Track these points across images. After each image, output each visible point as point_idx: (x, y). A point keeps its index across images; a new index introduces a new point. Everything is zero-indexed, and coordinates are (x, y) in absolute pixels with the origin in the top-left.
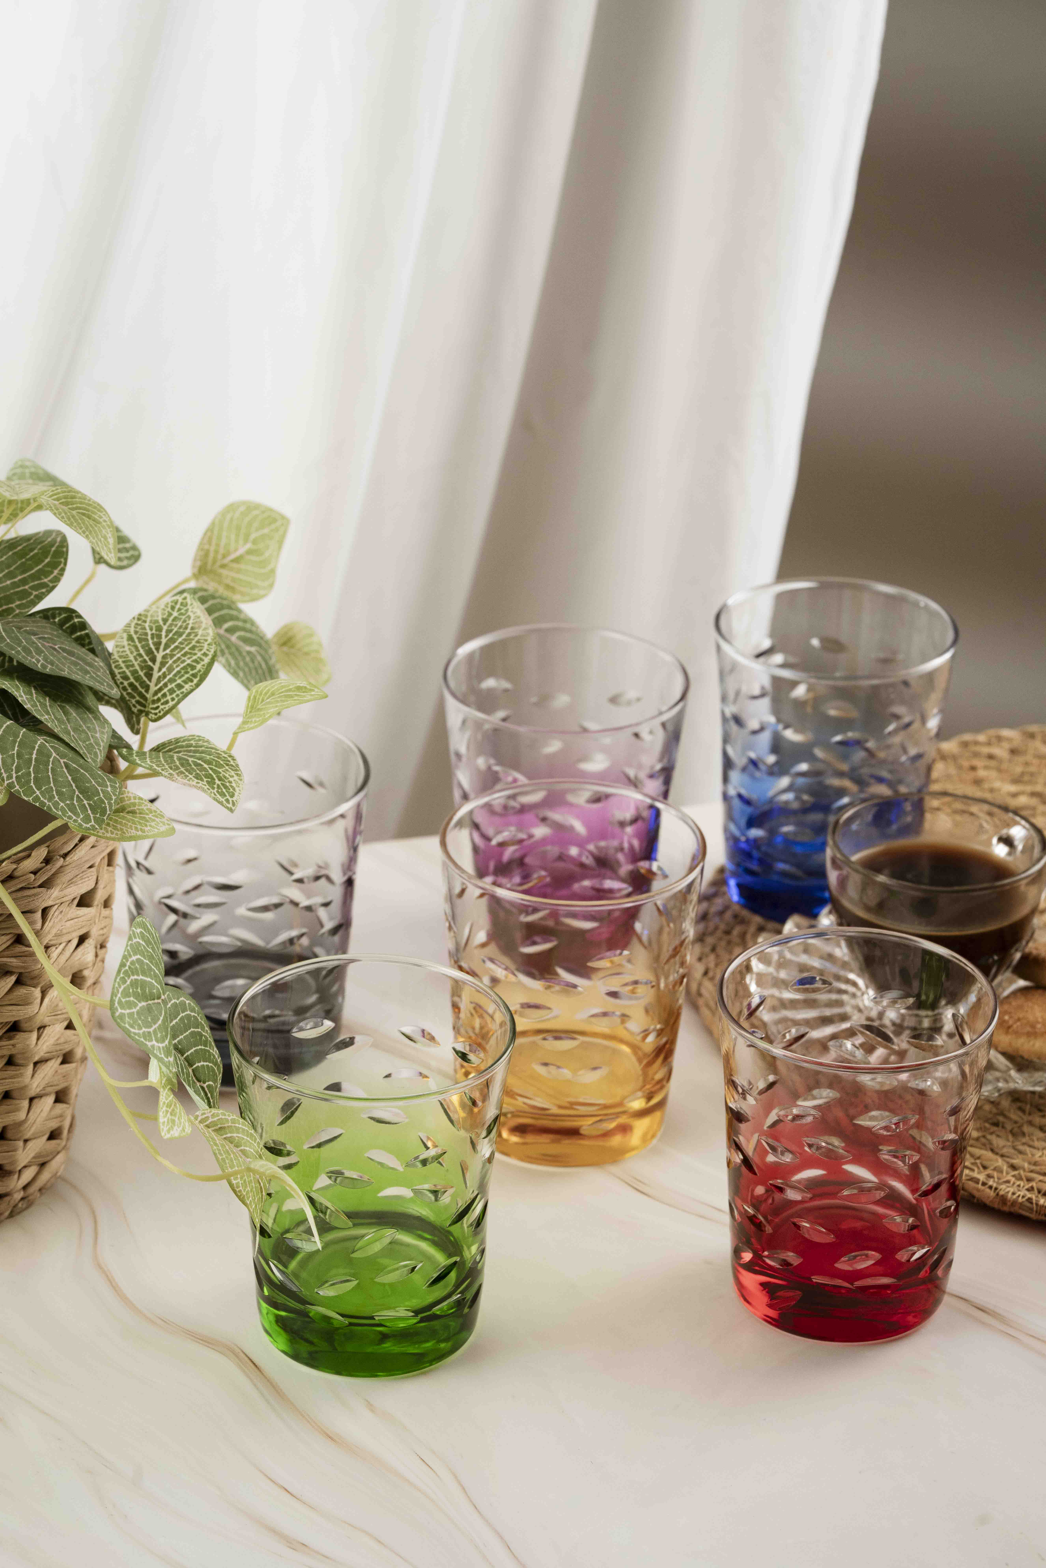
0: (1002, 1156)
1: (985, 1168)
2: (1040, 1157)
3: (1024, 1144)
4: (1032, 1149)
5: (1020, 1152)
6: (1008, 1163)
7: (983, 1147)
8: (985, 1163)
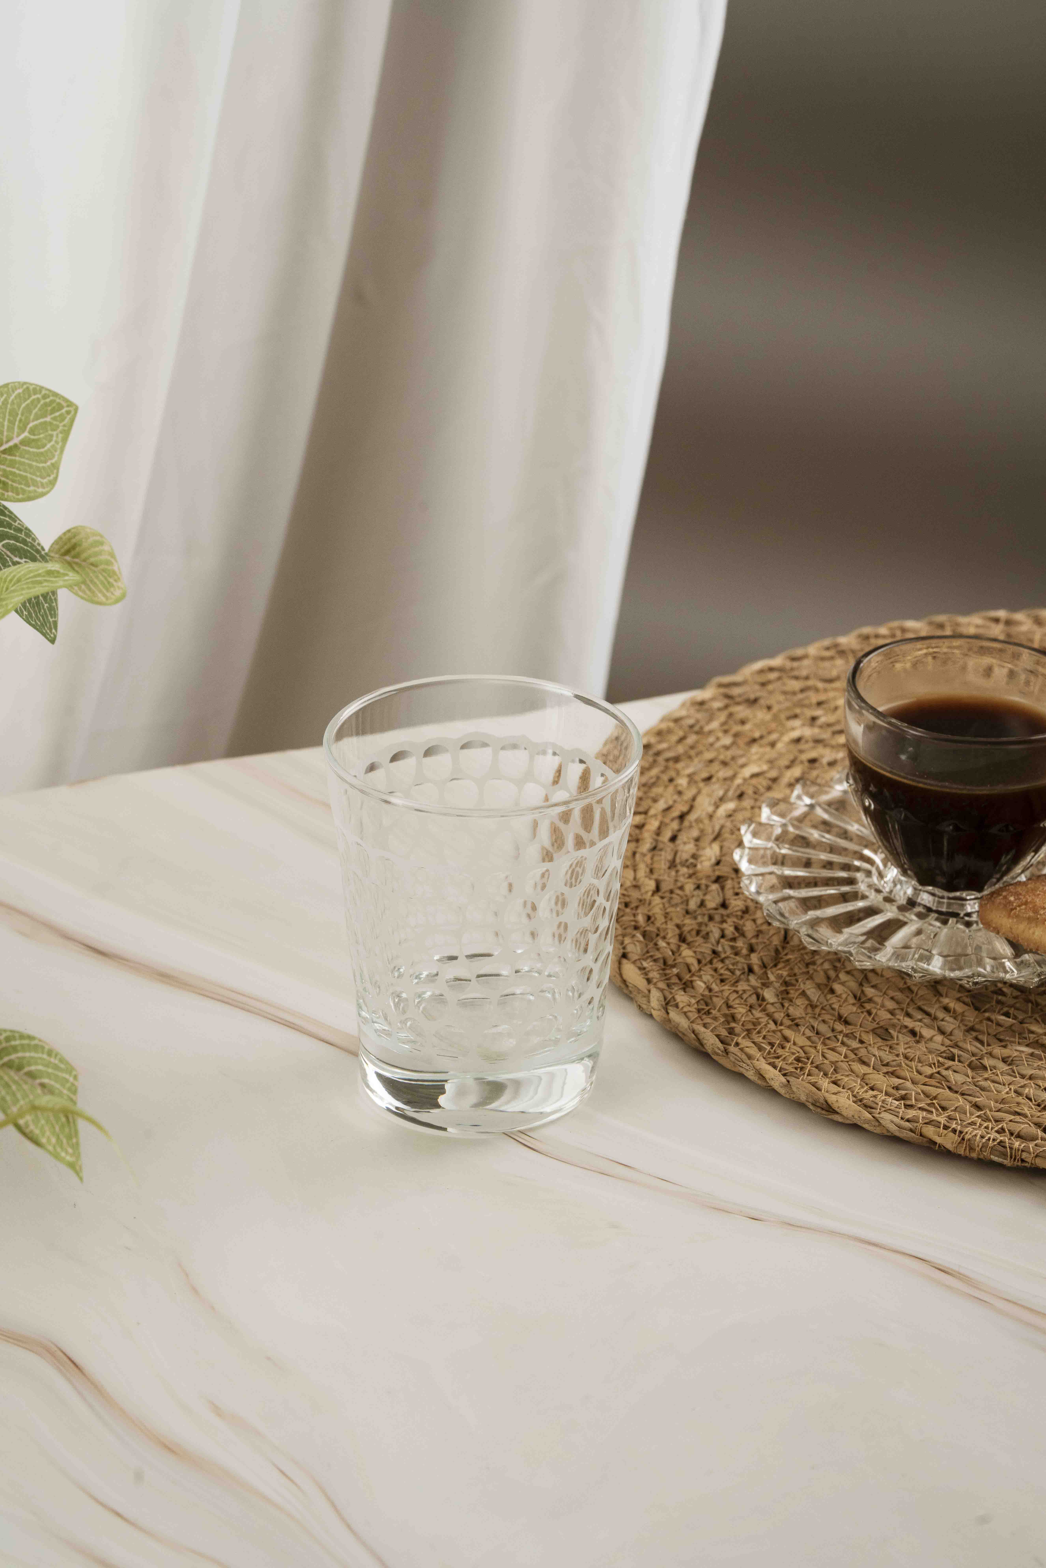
0: (963, 1094)
1: (944, 1109)
2: (1007, 1093)
3: (986, 1079)
4: (997, 1085)
5: (983, 1089)
6: (970, 1102)
7: (939, 1085)
8: (944, 1103)
